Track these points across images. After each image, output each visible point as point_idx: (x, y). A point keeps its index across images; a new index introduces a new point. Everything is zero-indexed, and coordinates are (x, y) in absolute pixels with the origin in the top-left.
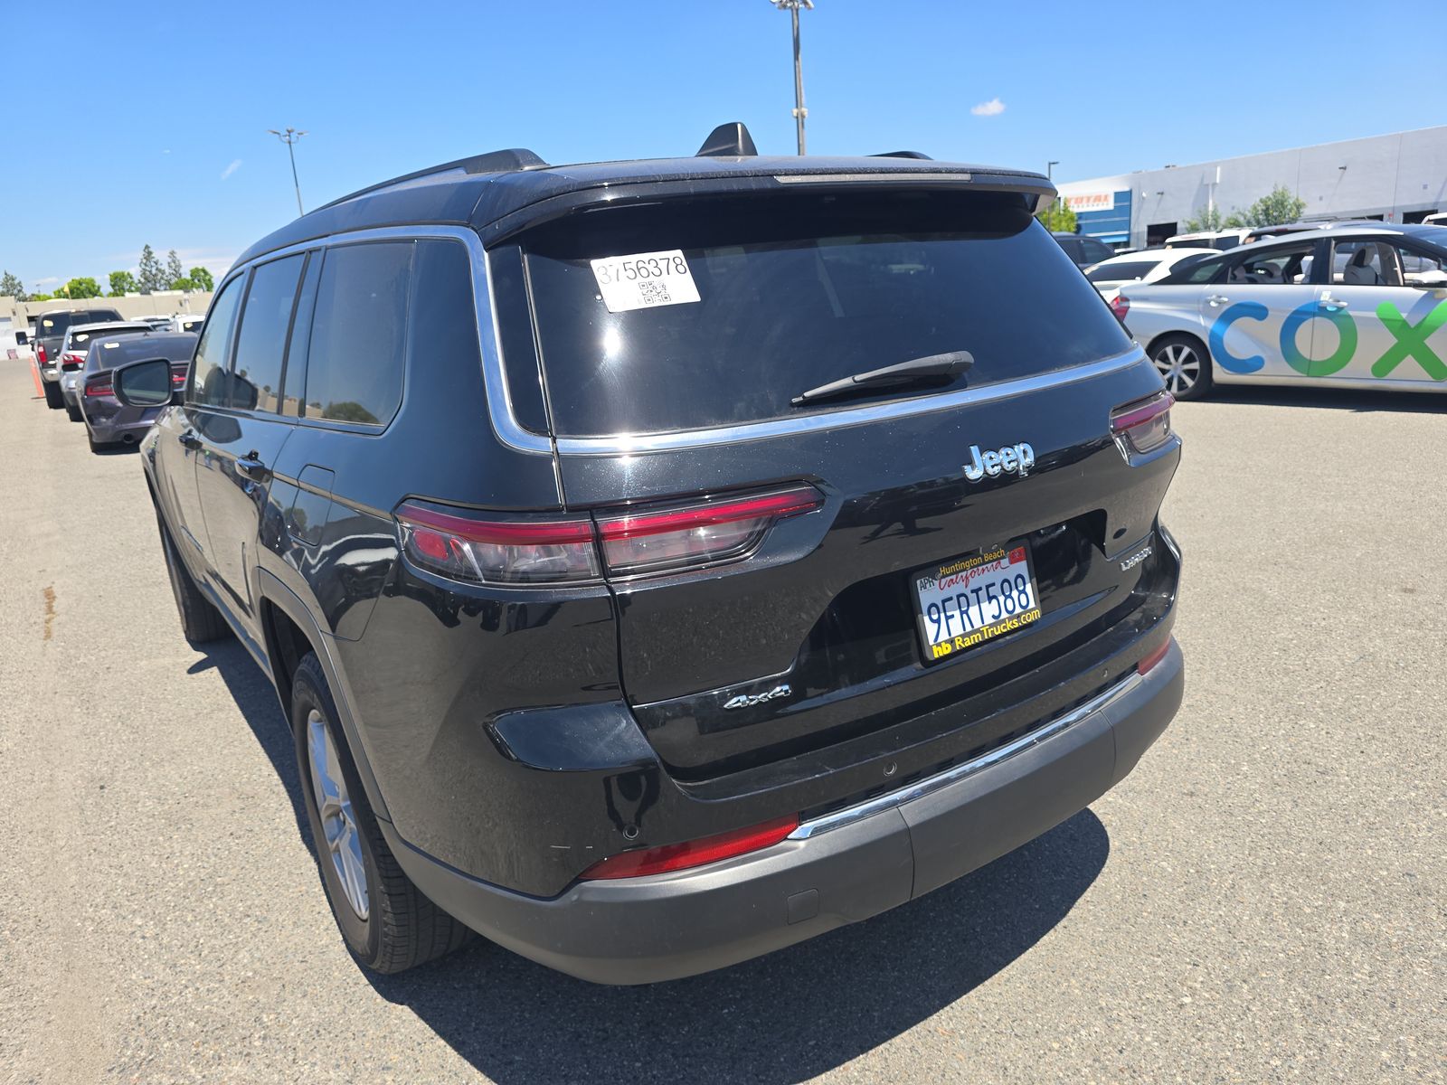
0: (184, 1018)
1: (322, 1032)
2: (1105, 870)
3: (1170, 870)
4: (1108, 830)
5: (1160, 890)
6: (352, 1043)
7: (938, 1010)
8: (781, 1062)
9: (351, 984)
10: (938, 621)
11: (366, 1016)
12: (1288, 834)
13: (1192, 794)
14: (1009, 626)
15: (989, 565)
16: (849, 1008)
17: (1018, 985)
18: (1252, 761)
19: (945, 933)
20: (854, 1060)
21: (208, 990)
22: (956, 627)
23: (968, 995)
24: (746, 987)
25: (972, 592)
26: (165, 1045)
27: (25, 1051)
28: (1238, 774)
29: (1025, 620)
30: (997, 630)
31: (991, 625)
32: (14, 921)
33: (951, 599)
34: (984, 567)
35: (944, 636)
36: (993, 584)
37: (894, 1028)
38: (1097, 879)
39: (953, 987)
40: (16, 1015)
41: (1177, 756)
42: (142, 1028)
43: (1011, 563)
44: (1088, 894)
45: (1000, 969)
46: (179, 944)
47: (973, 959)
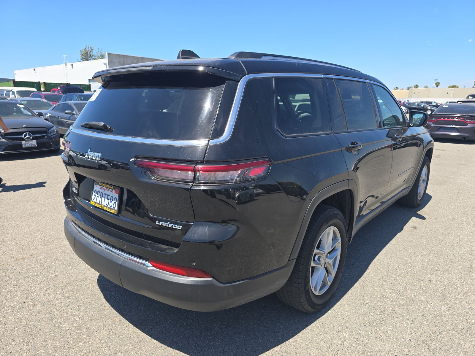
10: (95, 196)
14: (108, 210)
15: (110, 190)
22: (98, 200)
25: (104, 194)
29: (112, 211)
31: (105, 206)
33: (100, 192)
35: (95, 200)
36: (109, 196)
43: (115, 193)
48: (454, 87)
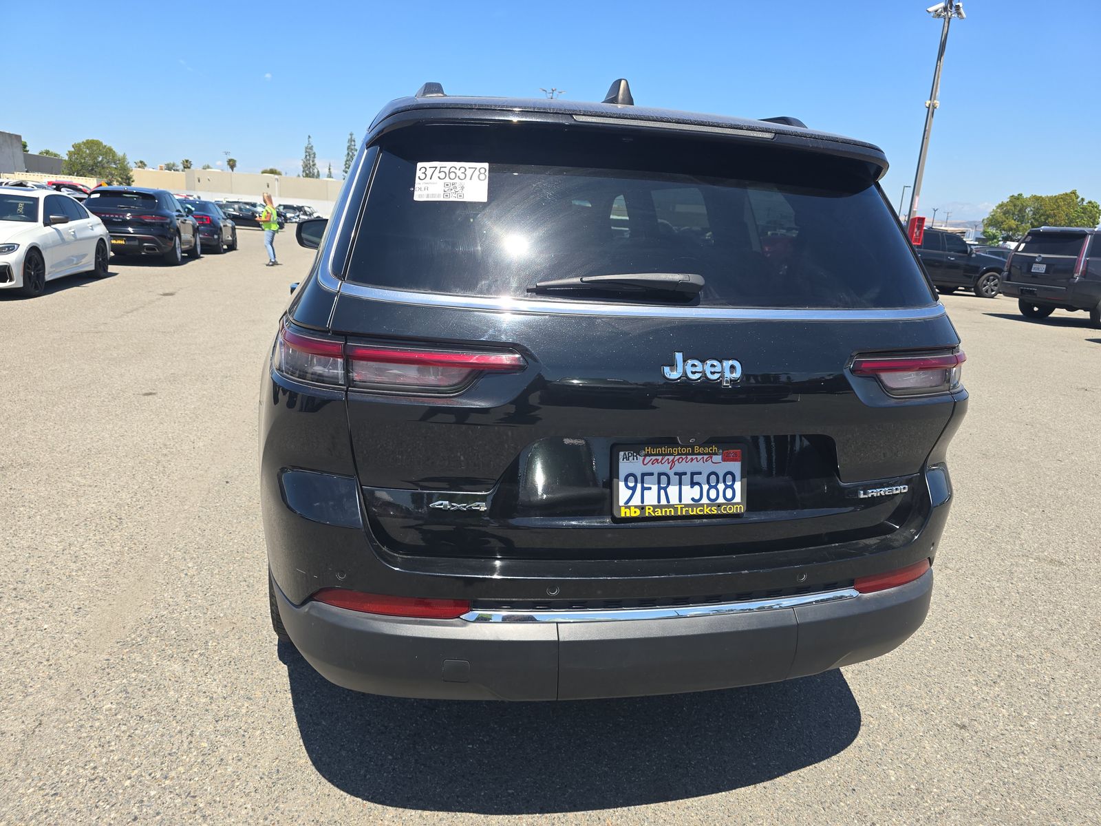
0: (173, 627)
1: (232, 663)
2: (834, 758)
3: (893, 779)
4: (863, 729)
5: (871, 791)
6: (242, 676)
7: (617, 807)
8: (480, 795)
9: (268, 642)
10: (634, 489)
11: (262, 663)
12: (1032, 790)
13: (963, 727)
14: (707, 511)
15: (699, 457)
16: (554, 779)
17: (693, 814)
18: (1045, 719)
19: (665, 755)
20: (530, 815)
21: (195, 616)
22: (651, 498)
23: (648, 805)
24: (496, 736)
25: (676, 474)
26: (152, 639)
27: (89, 616)
28: (1022, 726)
29: (725, 509)
30: (692, 511)
31: (687, 506)
32: (135, 544)
33: (652, 474)
34: (694, 457)
35: (636, 501)
36: (700, 473)
37: (575, 806)
38: (822, 763)
39: (641, 796)
40: (99, 595)
41: (974, 692)
42: (149, 625)
43: (724, 460)
44: (804, 771)
45: (687, 798)
46: (200, 584)
47: (673, 782)
48: (273, 172)
